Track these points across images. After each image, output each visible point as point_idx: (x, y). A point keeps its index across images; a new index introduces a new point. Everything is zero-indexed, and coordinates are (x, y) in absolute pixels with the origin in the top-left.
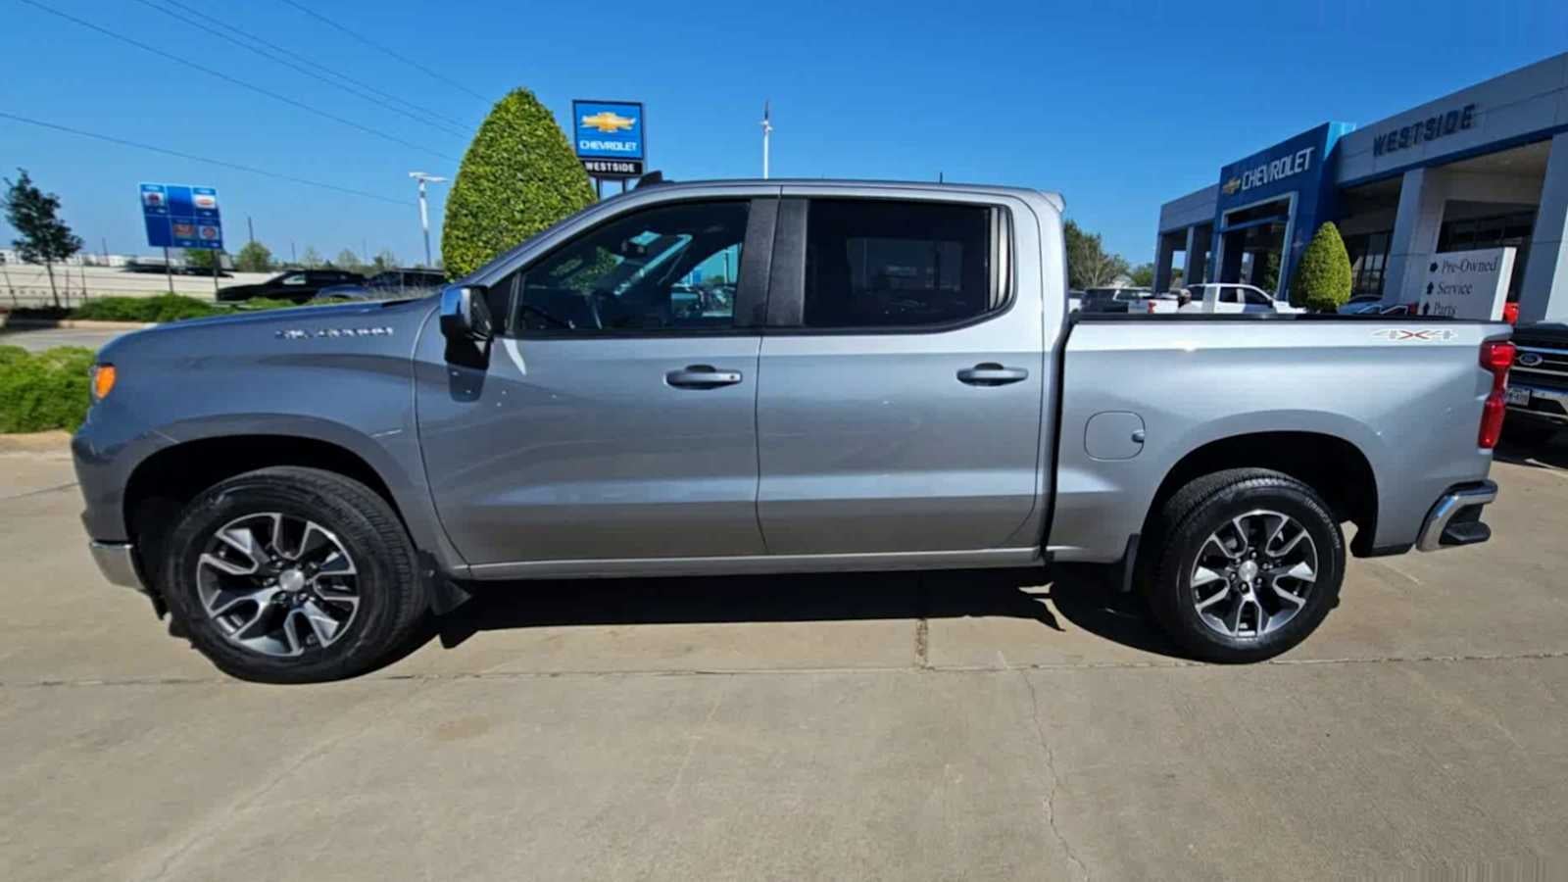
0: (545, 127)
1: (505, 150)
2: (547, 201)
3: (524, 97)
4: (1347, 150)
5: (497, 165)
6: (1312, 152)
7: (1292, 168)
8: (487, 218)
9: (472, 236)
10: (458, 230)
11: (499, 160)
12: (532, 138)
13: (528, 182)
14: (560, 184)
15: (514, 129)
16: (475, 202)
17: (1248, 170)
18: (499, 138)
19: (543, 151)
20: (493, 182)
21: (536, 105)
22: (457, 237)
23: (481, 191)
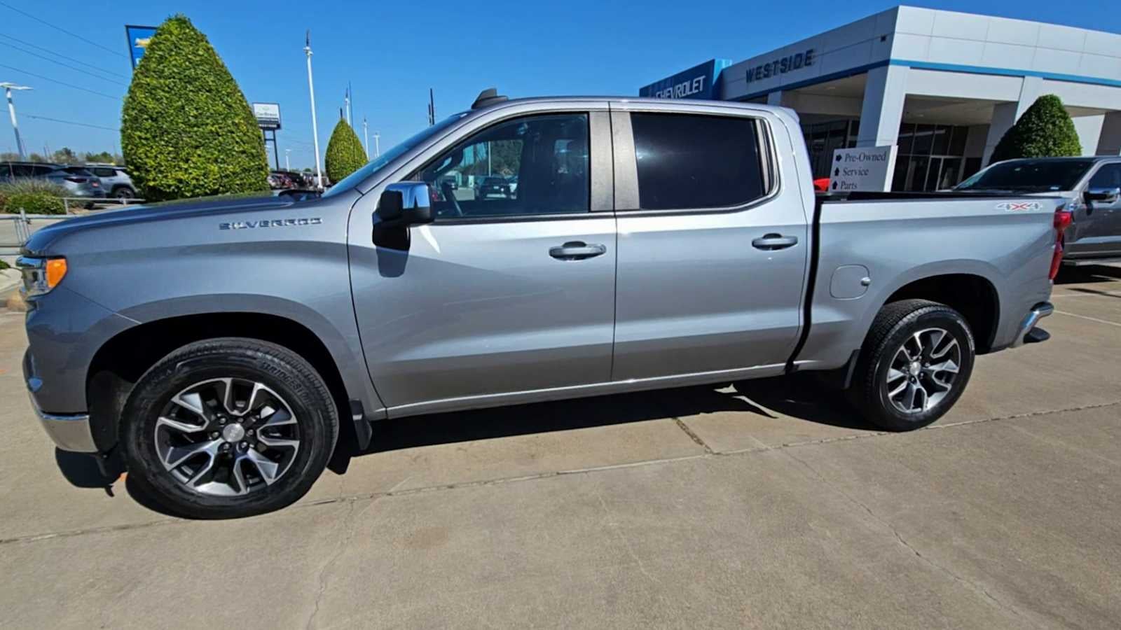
0: (204, 47)
1: (175, 66)
2: (214, 108)
3: (182, 22)
4: (728, 78)
5: (170, 78)
6: (704, 80)
7: (691, 90)
8: (166, 122)
9: (154, 137)
10: (141, 131)
11: (171, 74)
12: (195, 57)
13: (197, 92)
14: (223, 94)
15: (180, 49)
16: (154, 108)
17: (659, 91)
18: (167, 56)
19: (207, 67)
20: (168, 92)
21: (193, 29)
22: (140, 138)
23: (157, 100)
